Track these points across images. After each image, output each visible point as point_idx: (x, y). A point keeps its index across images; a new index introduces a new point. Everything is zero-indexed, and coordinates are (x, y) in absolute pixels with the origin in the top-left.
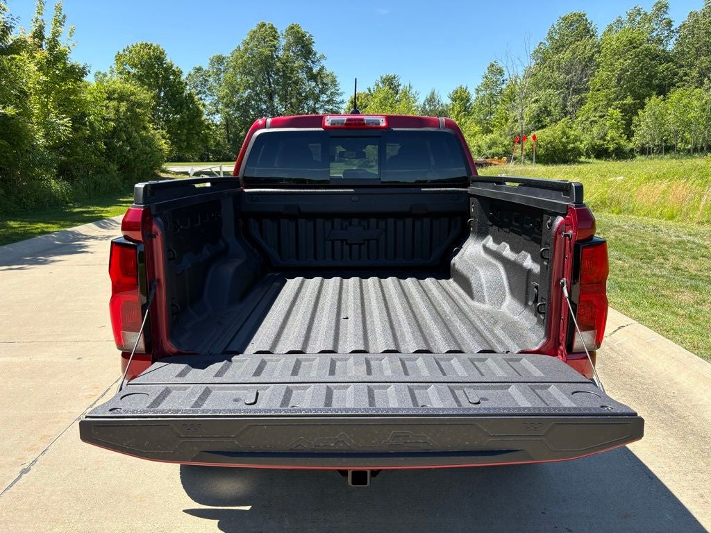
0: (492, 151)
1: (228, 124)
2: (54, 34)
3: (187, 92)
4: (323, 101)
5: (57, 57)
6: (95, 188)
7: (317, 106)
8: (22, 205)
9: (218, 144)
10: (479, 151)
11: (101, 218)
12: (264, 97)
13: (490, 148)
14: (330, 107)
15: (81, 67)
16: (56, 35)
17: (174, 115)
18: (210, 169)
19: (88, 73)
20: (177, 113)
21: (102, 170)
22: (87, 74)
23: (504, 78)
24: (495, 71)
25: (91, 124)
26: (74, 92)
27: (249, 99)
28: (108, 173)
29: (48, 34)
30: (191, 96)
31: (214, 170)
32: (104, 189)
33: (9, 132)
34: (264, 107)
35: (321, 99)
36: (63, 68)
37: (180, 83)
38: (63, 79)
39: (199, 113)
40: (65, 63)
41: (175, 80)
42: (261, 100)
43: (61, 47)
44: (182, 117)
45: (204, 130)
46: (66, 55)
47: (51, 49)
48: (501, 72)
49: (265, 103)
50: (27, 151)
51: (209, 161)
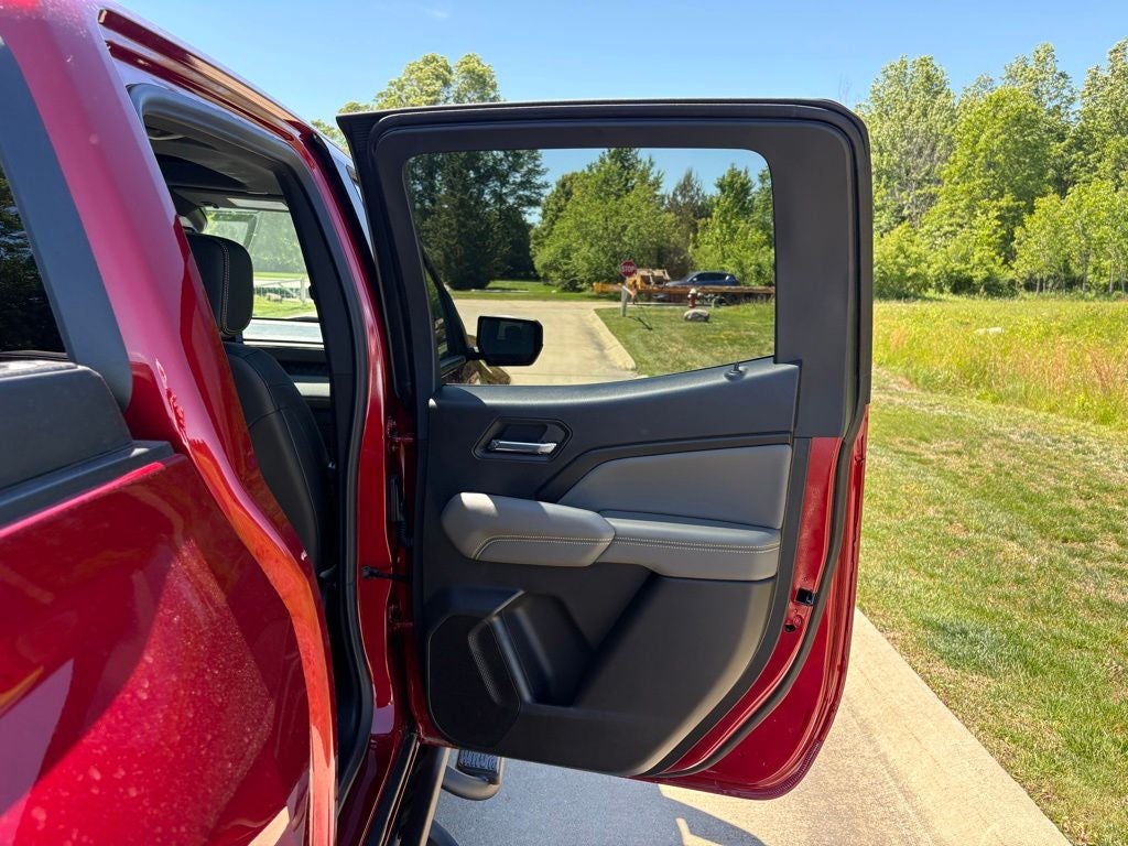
4: (515, 183)
7: (505, 191)
35: (511, 179)
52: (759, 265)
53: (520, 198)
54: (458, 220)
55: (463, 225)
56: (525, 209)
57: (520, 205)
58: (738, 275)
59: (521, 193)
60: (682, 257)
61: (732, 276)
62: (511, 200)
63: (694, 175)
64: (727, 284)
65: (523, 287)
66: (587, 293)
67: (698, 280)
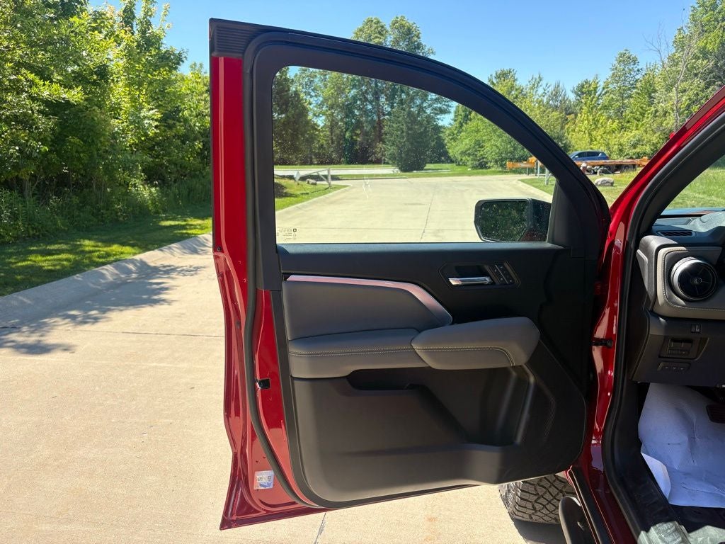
0: (638, 150)
1: (333, 125)
2: (146, 14)
3: (293, 89)
4: (432, 99)
5: (150, 42)
6: (189, 195)
7: (425, 105)
8: (100, 217)
9: (322, 146)
10: (621, 150)
11: (188, 236)
12: (370, 97)
13: (634, 146)
14: (439, 105)
15: (177, 52)
16: (148, 13)
17: (279, 114)
18: (317, 172)
19: (184, 59)
20: (281, 113)
21: (198, 173)
22: (183, 61)
23: (639, 67)
24: (627, 59)
25: (186, 120)
26: (168, 82)
27: (355, 98)
28: (203, 177)
29: (139, 14)
30: (296, 93)
31: (321, 174)
32: (198, 195)
33: (82, 126)
34: (370, 107)
35: (429, 97)
36: (157, 54)
37: (286, 80)
38: (156, 67)
39: (304, 111)
40: (159, 49)
41: (281, 77)
42: (366, 100)
43: (155, 29)
44: (287, 117)
45: (310, 131)
46: (160, 39)
47: (143, 32)
48: (635, 61)
49: (371, 102)
50: (106, 151)
51: (312, 164)
52: (621, 145)
53: (435, 109)
54: (407, 126)
55: (409, 129)
56: (439, 117)
57: (437, 114)
58: (607, 152)
59: (435, 106)
60: (564, 142)
61: (603, 154)
62: (428, 111)
63: (561, 85)
64: (600, 159)
65: (444, 167)
66: (493, 169)
67: (579, 157)
